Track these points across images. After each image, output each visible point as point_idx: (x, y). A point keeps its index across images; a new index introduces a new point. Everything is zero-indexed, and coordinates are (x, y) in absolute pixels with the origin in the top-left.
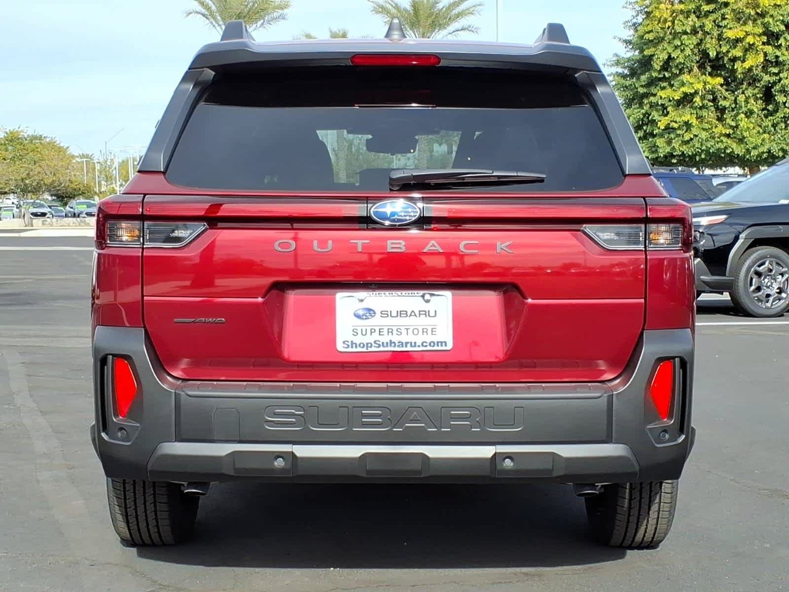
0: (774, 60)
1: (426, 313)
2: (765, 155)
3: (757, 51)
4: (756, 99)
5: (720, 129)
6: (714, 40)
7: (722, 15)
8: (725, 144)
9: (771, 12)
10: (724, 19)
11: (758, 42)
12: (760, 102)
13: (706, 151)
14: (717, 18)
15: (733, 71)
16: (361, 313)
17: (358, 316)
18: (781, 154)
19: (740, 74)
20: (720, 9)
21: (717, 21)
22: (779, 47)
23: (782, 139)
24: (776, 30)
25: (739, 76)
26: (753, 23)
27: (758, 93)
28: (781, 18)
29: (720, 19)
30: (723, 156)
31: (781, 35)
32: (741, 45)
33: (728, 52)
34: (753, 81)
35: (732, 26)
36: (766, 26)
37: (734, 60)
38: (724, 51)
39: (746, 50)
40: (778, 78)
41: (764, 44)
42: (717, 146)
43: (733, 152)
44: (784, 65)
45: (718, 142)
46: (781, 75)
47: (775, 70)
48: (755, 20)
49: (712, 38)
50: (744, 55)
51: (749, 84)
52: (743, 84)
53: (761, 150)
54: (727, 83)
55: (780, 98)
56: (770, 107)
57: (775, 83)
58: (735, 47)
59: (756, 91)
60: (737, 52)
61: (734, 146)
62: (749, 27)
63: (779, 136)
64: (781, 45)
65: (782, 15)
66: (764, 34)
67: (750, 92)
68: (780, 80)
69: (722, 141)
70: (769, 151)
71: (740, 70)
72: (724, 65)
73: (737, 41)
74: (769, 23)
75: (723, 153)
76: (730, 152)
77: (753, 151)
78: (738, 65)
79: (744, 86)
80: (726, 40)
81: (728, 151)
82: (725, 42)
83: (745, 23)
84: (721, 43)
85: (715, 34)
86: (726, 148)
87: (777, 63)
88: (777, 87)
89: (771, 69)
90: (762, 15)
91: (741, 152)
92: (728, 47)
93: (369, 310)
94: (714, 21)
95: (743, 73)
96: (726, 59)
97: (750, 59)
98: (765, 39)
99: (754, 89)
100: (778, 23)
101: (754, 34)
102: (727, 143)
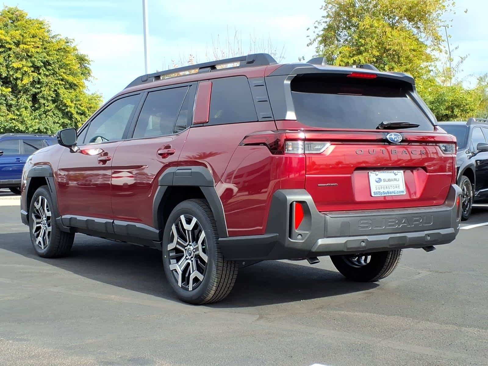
0: (37, 81)
1: (395, 180)
2: (37, 131)
3: (29, 75)
4: (28, 101)
5: (11, 116)
6: (4, 68)
7: (8, 54)
8: (15, 124)
9: (35, 56)
10: (9, 57)
11: (29, 70)
12: (30, 102)
13: (4, 128)
14: (6, 56)
15: (16, 85)
16: (377, 180)
17: (377, 182)
18: (45, 130)
19: (20, 87)
20: (7, 51)
21: (6, 58)
22: (40, 74)
23: (45, 122)
24: (39, 65)
25: (20, 88)
26: (26, 60)
27: (29, 98)
28: (41, 59)
29: (7, 56)
30: (13, 130)
31: (40, 68)
32: (20, 71)
33: (13, 75)
34: (26, 91)
35: (14, 61)
36: (33, 62)
37: (17, 79)
38: (11, 74)
39: (23, 74)
40: (40, 90)
41: (32, 72)
42: (11, 125)
43: (19, 129)
44: (43, 84)
45: (11, 123)
46: (41, 89)
47: (39, 86)
48: (26, 59)
49: (3, 67)
50: (23, 77)
51: (24, 93)
52: (21, 92)
53: (34, 128)
54: (13, 92)
55: (42, 101)
56: (36, 106)
57: (38, 93)
58: (17, 72)
59: (28, 96)
60: (19, 75)
61: (20, 125)
62: (24, 62)
63: (44, 121)
64: (41, 73)
65: (41, 57)
66: (32, 67)
67: (25, 97)
68: (41, 92)
69: (12, 122)
70: (39, 129)
71: (20, 85)
72: (10, 81)
73: (18, 69)
74: (35, 61)
75: (13, 129)
76: (18, 129)
77: (30, 128)
78: (19, 82)
79: (21, 93)
80: (11, 68)
81: (16, 128)
82: (10, 69)
83: (21, 60)
84: (8, 69)
85: (4, 65)
86: (15, 126)
87: (39, 82)
88: (40, 95)
89: (36, 85)
90: (30, 57)
91: (24, 129)
92: (13, 72)
93: (380, 179)
94: (4, 58)
95: (22, 87)
96: (12, 78)
97: (25, 79)
98: (33, 69)
99: (27, 95)
100: (39, 61)
101: (27, 66)
102: (16, 123)
